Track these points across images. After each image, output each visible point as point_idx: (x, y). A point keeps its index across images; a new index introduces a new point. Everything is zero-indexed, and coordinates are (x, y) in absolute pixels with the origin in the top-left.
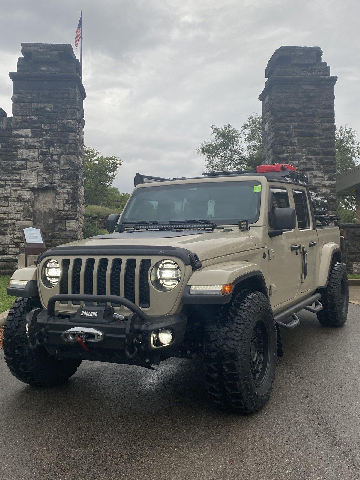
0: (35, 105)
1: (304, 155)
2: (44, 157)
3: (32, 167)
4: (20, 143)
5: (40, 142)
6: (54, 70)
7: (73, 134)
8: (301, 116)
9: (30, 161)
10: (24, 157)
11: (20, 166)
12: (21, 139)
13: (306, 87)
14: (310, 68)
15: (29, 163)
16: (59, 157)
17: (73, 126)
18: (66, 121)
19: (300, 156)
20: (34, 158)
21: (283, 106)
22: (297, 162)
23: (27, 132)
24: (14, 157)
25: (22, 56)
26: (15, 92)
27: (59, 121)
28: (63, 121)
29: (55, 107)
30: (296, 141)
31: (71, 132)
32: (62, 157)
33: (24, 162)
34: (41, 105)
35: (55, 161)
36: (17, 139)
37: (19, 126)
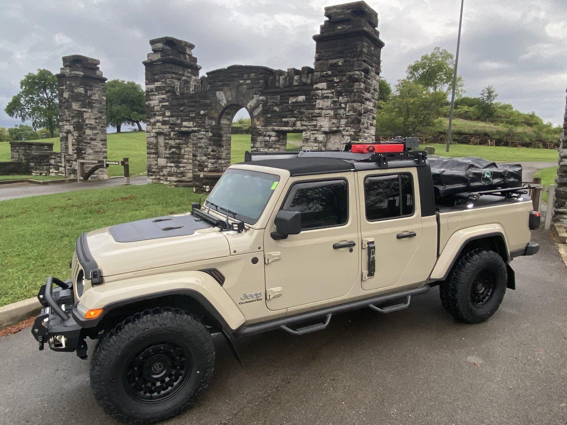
0: (330, 61)
2: (334, 105)
3: (325, 115)
4: (318, 95)
5: (332, 93)
6: (347, 27)
7: (357, 83)
9: (325, 109)
10: (320, 107)
11: (317, 114)
12: (319, 91)
15: (324, 111)
16: (346, 105)
17: (358, 77)
18: (352, 73)
20: (327, 107)
23: (323, 85)
24: (313, 107)
25: (327, 19)
26: (317, 52)
27: (348, 73)
29: (345, 61)
31: (356, 82)
32: (348, 105)
33: (320, 111)
34: (334, 61)
35: (343, 108)
36: (316, 92)
37: (318, 81)
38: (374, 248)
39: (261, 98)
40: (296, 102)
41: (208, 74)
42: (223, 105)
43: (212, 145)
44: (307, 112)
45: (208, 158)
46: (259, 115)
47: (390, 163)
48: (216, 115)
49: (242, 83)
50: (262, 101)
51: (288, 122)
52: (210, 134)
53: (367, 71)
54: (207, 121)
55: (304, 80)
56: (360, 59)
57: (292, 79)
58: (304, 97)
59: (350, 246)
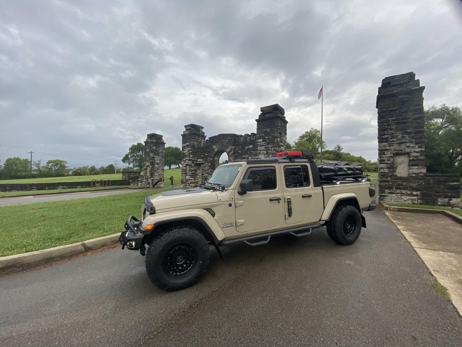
0: (264, 130)
1: (400, 135)
2: (266, 149)
4: (258, 145)
5: (265, 143)
6: (271, 115)
7: (277, 139)
8: (398, 113)
10: (260, 150)
11: (258, 153)
12: (259, 143)
13: (401, 97)
14: (405, 85)
15: (261, 152)
16: (272, 148)
17: (277, 136)
18: (274, 134)
19: (397, 136)
20: (263, 150)
21: (384, 110)
22: (395, 139)
23: (261, 140)
24: (257, 150)
25: (262, 112)
26: (257, 126)
27: (272, 135)
28: (273, 134)
29: (270, 130)
30: (394, 128)
33: (260, 151)
34: (265, 130)
35: (270, 150)
36: (258, 143)
37: (258, 139)
38: (291, 201)
39: (232, 147)
40: (249, 148)
41: (209, 138)
42: (216, 151)
43: (210, 169)
44: (253, 152)
45: (209, 175)
46: (232, 154)
47: (296, 160)
48: (213, 156)
49: (224, 141)
50: (233, 148)
51: (245, 157)
52: (210, 164)
53: (281, 134)
54: (208, 158)
55: (252, 139)
56: (277, 128)
57: (246, 138)
58: (252, 146)
59: (278, 200)
